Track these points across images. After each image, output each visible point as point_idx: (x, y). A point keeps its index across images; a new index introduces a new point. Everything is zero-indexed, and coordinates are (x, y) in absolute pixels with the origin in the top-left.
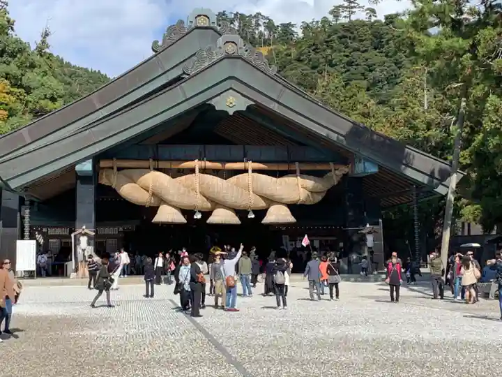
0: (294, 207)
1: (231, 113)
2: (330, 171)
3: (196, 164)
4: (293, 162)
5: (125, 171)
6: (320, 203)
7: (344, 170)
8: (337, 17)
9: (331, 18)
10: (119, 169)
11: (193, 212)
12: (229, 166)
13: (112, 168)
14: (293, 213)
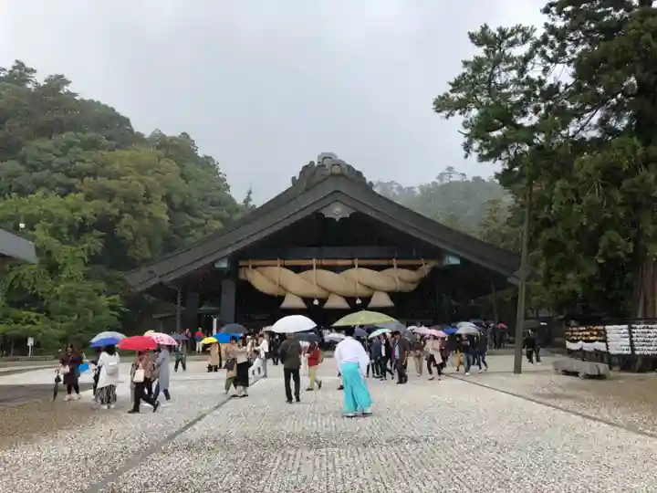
0: (392, 295)
1: (337, 220)
2: (421, 265)
3: (314, 262)
4: (391, 259)
5: (258, 269)
6: (415, 290)
7: (432, 263)
8: (441, 180)
9: (438, 181)
10: (254, 267)
11: (313, 300)
12: (340, 262)
13: (248, 266)
14: (392, 299)
